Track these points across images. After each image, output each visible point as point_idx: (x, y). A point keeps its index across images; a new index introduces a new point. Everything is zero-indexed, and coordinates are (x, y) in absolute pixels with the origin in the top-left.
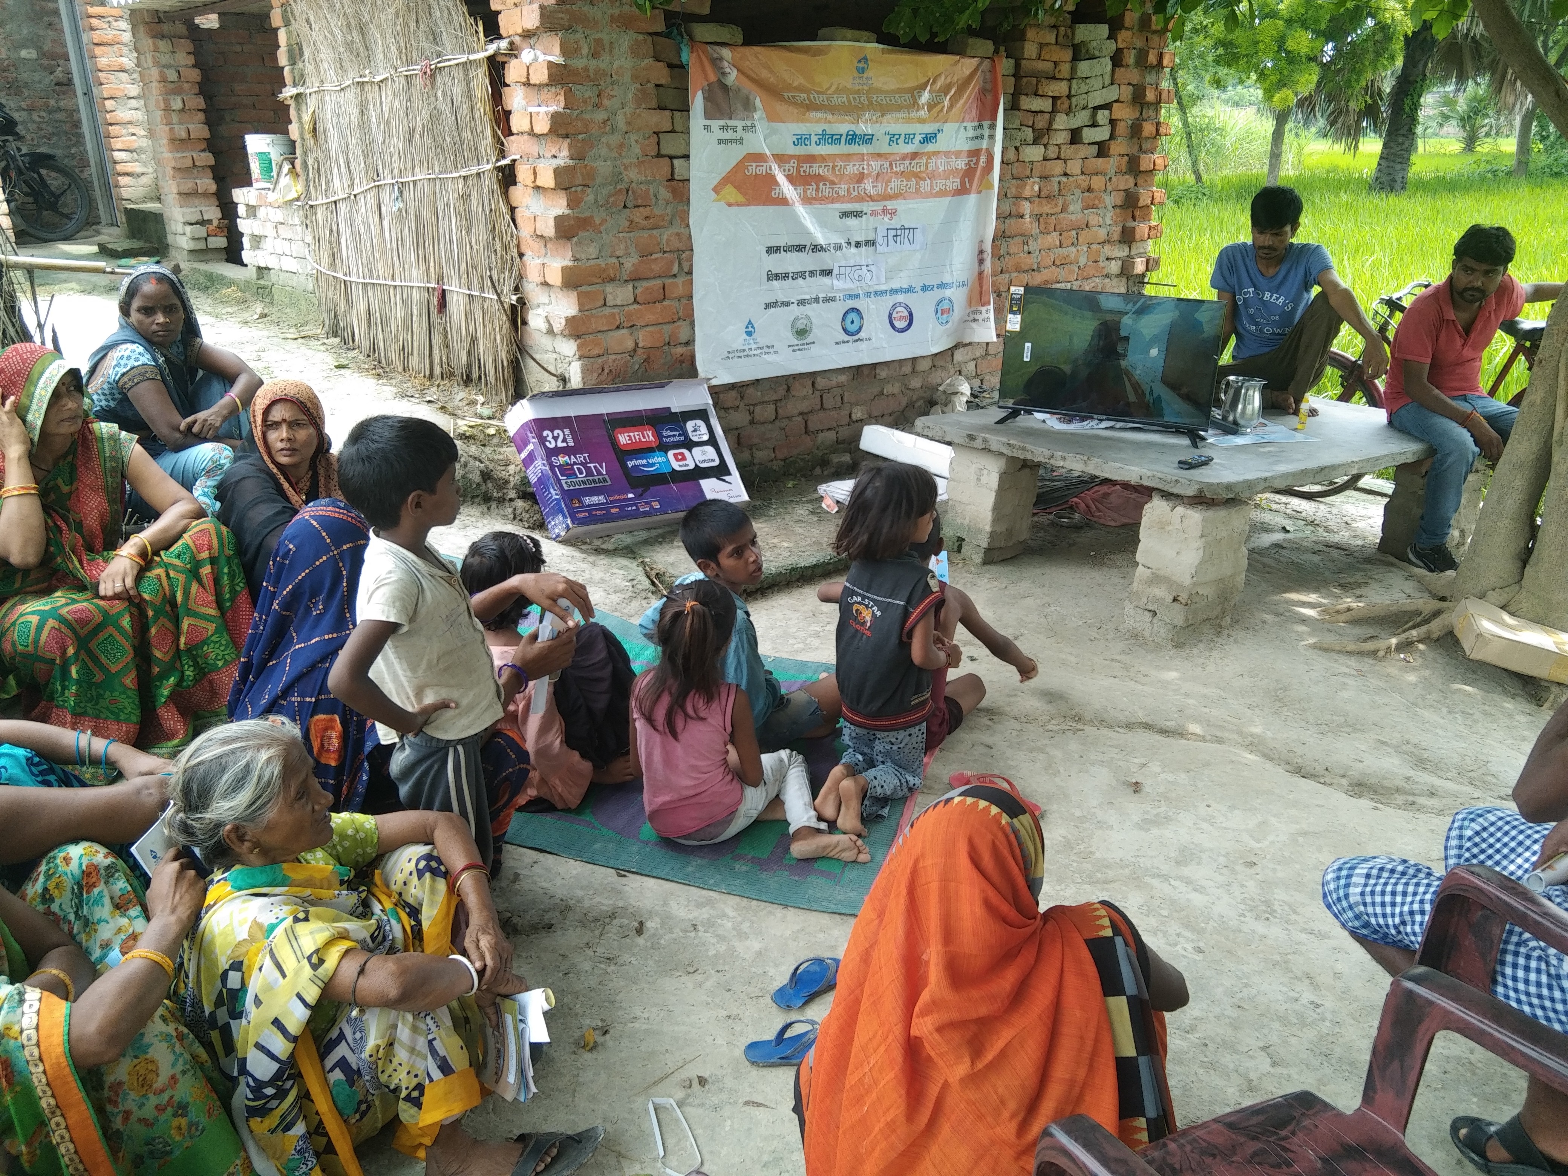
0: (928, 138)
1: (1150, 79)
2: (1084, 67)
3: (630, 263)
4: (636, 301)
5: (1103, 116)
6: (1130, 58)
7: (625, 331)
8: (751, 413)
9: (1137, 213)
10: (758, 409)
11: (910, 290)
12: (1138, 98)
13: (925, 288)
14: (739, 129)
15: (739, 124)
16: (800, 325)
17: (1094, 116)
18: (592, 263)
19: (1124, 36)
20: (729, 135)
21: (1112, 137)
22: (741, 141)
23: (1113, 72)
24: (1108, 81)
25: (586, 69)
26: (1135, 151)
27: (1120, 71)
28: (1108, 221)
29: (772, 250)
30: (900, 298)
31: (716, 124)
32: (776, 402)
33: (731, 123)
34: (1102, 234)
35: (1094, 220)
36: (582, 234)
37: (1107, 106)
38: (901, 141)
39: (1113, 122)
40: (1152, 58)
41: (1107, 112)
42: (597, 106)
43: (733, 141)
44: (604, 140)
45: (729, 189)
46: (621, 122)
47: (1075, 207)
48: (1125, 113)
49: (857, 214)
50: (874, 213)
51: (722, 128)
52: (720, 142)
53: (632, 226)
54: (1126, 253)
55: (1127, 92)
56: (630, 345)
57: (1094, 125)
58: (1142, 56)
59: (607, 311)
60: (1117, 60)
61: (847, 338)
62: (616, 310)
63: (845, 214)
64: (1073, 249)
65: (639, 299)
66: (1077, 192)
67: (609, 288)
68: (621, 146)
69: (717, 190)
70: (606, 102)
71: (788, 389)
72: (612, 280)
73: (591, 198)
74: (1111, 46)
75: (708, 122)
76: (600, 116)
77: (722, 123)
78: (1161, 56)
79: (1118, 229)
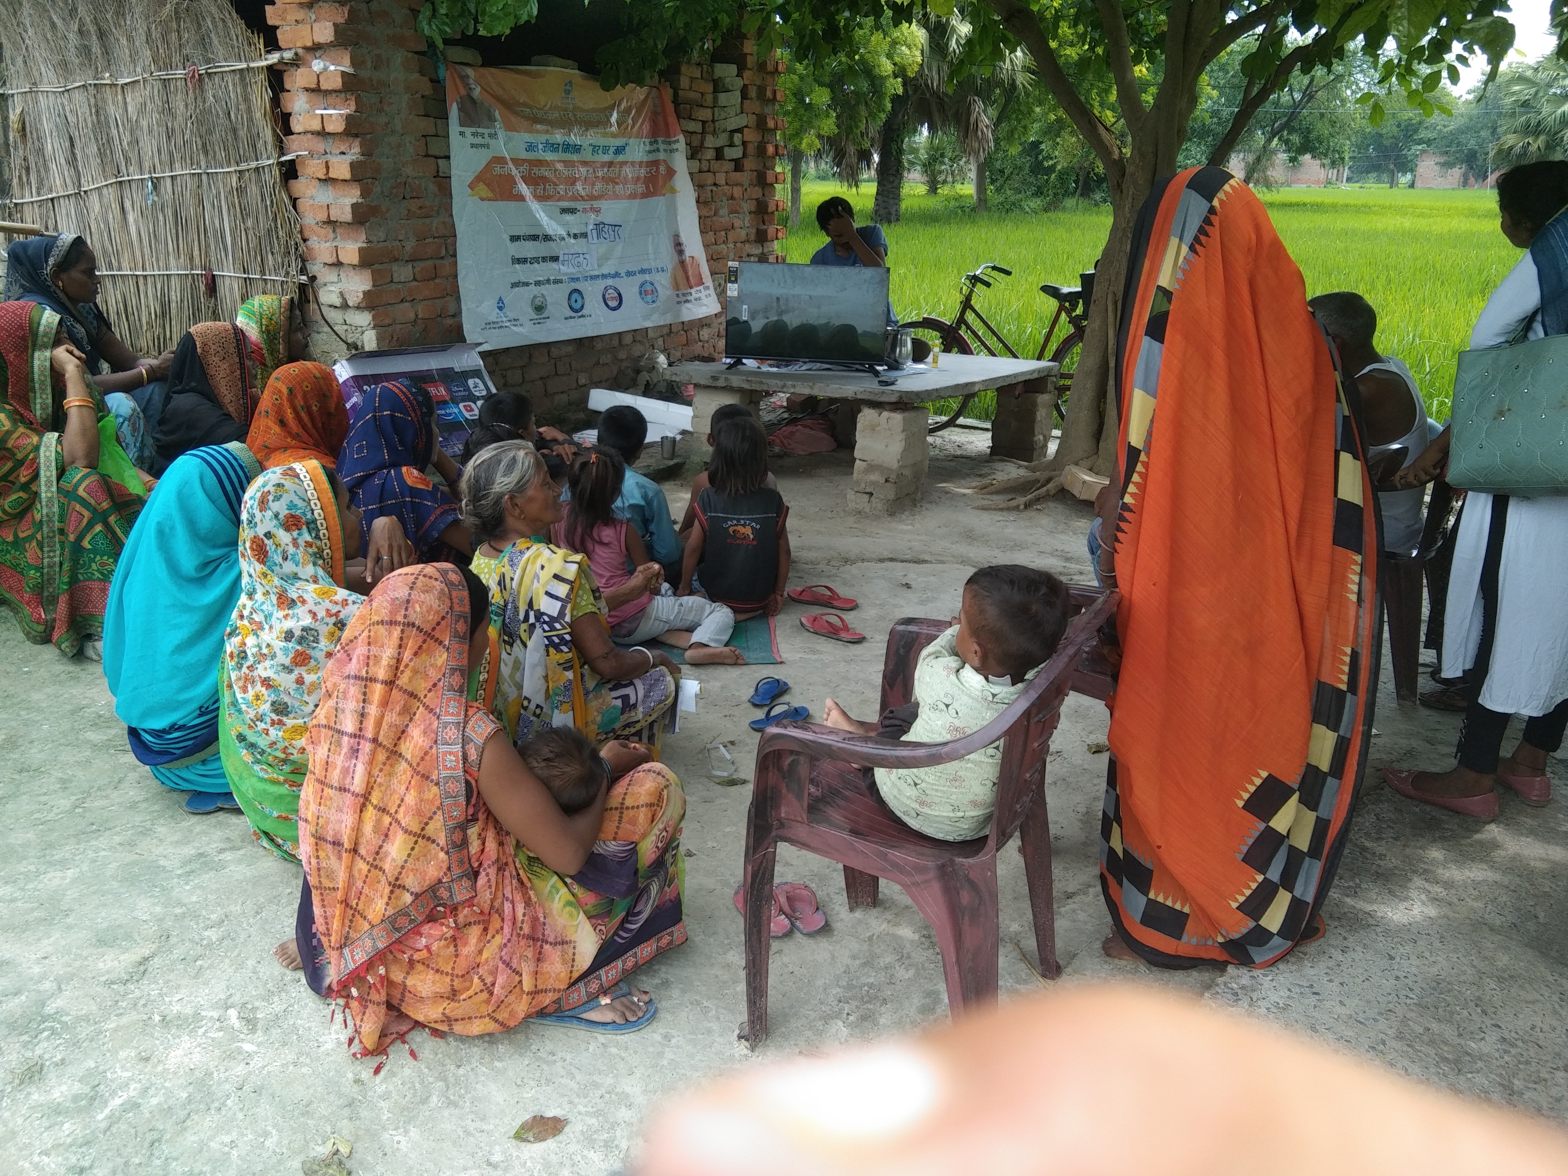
0: (619, 150)
1: (768, 110)
2: (723, 98)
3: (410, 245)
4: (415, 279)
5: (737, 138)
6: (753, 92)
7: (407, 304)
8: (504, 377)
9: (766, 218)
10: (509, 373)
11: (617, 275)
12: (761, 124)
13: (629, 274)
14: (486, 136)
15: (486, 131)
16: (538, 302)
17: (731, 138)
18: (381, 245)
19: (747, 74)
20: (478, 140)
21: (745, 155)
22: (487, 146)
23: (742, 103)
24: (739, 111)
25: (370, 79)
26: (760, 168)
27: (747, 103)
28: (747, 225)
29: (514, 238)
30: (610, 282)
31: (468, 131)
32: (522, 367)
33: (480, 130)
34: (743, 234)
35: (737, 223)
36: (372, 220)
37: (740, 130)
38: (600, 151)
39: (744, 143)
40: (769, 94)
41: (740, 135)
42: (381, 110)
43: (482, 146)
44: (386, 139)
45: (482, 186)
46: (398, 125)
47: (724, 212)
48: (751, 136)
49: (572, 211)
50: (585, 210)
51: (473, 134)
52: (473, 146)
53: (410, 215)
54: (760, 251)
55: (752, 120)
56: (412, 316)
57: (732, 145)
58: (761, 90)
59: (394, 286)
60: (744, 95)
61: (573, 314)
62: (400, 286)
63: (564, 211)
64: (723, 246)
65: (418, 277)
66: (724, 199)
67: (395, 267)
68: (399, 145)
69: (471, 186)
70: (386, 108)
71: (530, 357)
72: (396, 260)
73: (379, 189)
74: (739, 83)
75: (462, 129)
76: (383, 119)
77: (473, 130)
78: (774, 93)
79: (754, 231)
